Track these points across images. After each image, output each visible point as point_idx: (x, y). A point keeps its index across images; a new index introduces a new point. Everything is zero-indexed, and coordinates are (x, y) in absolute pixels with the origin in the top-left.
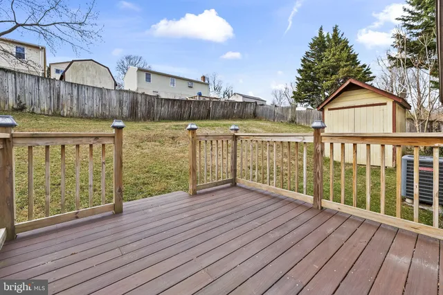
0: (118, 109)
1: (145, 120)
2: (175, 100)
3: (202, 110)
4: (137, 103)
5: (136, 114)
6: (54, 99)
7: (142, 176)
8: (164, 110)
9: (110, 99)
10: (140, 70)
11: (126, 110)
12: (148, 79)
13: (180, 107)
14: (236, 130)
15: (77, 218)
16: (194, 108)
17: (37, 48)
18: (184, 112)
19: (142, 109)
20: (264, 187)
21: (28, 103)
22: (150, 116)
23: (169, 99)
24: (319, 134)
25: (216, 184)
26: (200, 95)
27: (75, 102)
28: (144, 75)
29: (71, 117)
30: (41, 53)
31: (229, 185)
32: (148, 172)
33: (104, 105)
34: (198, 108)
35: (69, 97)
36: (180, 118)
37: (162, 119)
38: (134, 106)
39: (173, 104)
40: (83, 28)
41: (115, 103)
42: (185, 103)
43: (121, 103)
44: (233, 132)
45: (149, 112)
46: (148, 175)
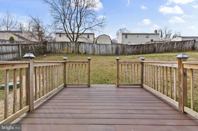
0: (111, 51)
1: (121, 55)
2: (134, 45)
3: (151, 48)
4: (118, 48)
5: (118, 53)
6: (93, 50)
7: (108, 77)
8: (130, 50)
9: (109, 48)
10: (123, 34)
11: (114, 51)
12: (126, 37)
13: (138, 48)
14: (143, 60)
15: (78, 85)
16: (145, 48)
17: (92, 34)
18: (140, 51)
19: (120, 51)
20: (154, 91)
21: (87, 51)
22: (123, 53)
23: (132, 45)
24: (181, 62)
25: (130, 85)
26: (152, 41)
27: (98, 50)
28: (124, 36)
29: (97, 55)
30: (93, 35)
31: (139, 86)
32: (111, 76)
33: (107, 50)
34: (148, 48)
35: (97, 48)
36: (138, 53)
37: (129, 54)
38: (117, 49)
39: (134, 47)
40: (102, 24)
41: (110, 49)
42: (140, 46)
43: (112, 49)
44: (141, 60)
45: (123, 52)
46: (110, 77)
